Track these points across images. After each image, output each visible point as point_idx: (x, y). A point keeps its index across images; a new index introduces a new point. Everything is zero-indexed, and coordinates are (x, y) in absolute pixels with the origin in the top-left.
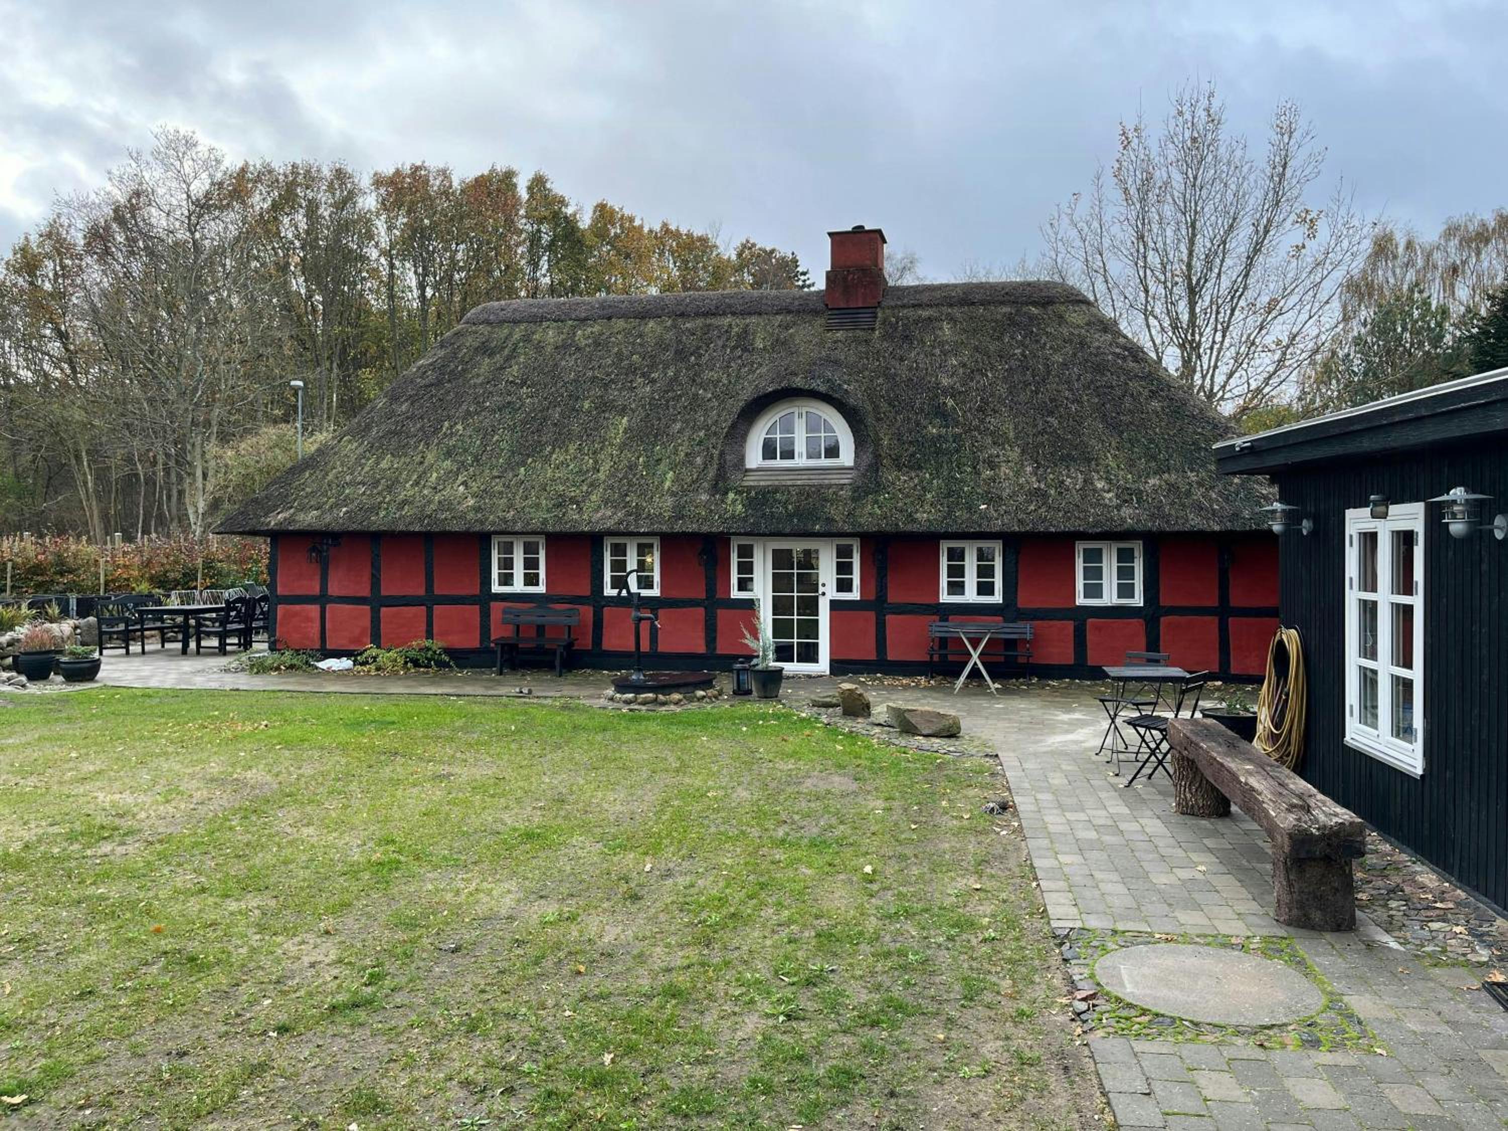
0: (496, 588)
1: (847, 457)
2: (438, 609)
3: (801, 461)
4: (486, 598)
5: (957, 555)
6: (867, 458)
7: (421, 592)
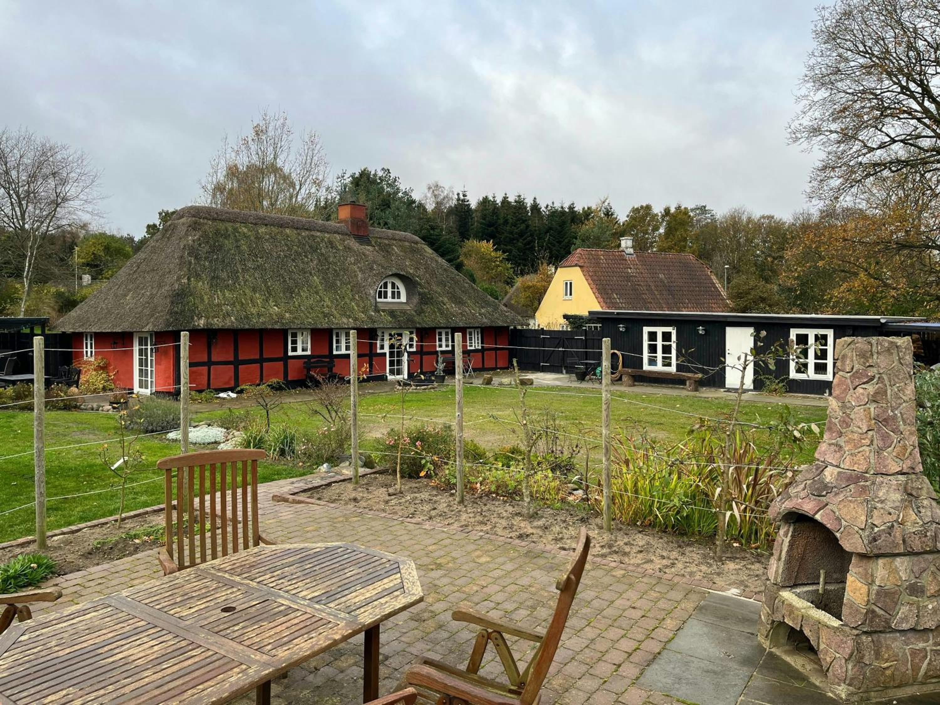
0: (290, 353)
1: (403, 299)
2: (265, 364)
3: (389, 299)
4: (286, 358)
5: (440, 334)
6: (416, 299)
7: (258, 357)
